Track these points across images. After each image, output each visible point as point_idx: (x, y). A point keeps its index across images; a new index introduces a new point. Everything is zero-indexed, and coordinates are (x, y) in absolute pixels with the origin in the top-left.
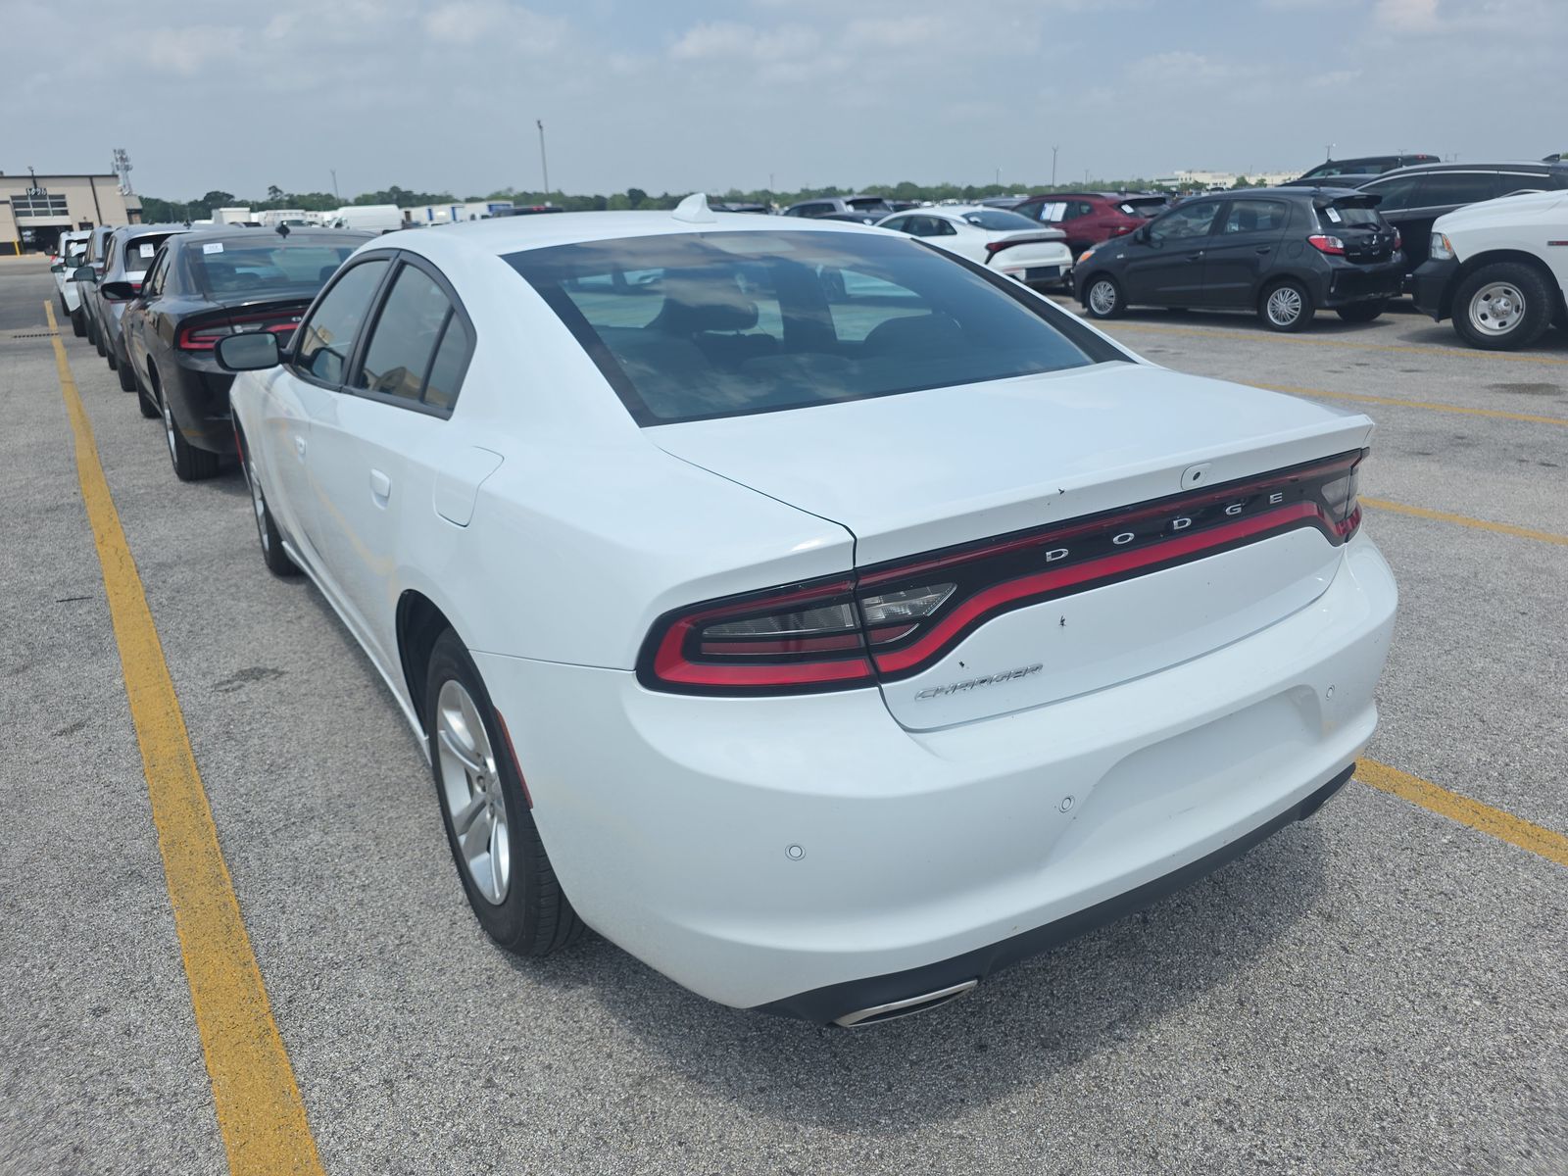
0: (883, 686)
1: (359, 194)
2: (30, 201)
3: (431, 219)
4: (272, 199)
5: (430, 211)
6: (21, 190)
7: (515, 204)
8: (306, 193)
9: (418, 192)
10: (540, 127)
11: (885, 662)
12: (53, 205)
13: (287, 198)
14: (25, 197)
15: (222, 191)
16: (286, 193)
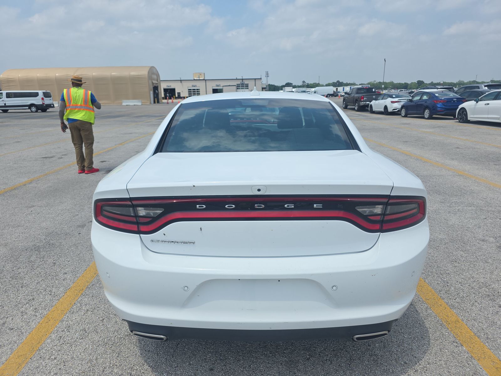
0: (141, 235)
1: (327, 83)
2: (241, 85)
3: (343, 90)
4: (303, 85)
5: (344, 88)
6: (239, 82)
7: (370, 86)
8: (312, 83)
9: (345, 82)
10: (385, 61)
11: (142, 228)
12: (246, 86)
13: (307, 84)
14: (240, 84)
15: (290, 82)
16: (306, 83)
